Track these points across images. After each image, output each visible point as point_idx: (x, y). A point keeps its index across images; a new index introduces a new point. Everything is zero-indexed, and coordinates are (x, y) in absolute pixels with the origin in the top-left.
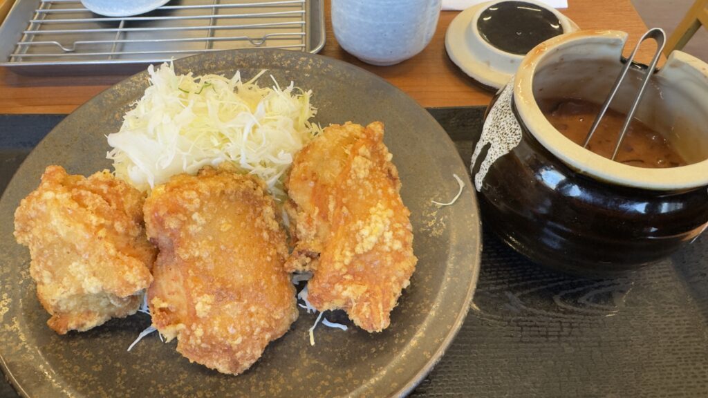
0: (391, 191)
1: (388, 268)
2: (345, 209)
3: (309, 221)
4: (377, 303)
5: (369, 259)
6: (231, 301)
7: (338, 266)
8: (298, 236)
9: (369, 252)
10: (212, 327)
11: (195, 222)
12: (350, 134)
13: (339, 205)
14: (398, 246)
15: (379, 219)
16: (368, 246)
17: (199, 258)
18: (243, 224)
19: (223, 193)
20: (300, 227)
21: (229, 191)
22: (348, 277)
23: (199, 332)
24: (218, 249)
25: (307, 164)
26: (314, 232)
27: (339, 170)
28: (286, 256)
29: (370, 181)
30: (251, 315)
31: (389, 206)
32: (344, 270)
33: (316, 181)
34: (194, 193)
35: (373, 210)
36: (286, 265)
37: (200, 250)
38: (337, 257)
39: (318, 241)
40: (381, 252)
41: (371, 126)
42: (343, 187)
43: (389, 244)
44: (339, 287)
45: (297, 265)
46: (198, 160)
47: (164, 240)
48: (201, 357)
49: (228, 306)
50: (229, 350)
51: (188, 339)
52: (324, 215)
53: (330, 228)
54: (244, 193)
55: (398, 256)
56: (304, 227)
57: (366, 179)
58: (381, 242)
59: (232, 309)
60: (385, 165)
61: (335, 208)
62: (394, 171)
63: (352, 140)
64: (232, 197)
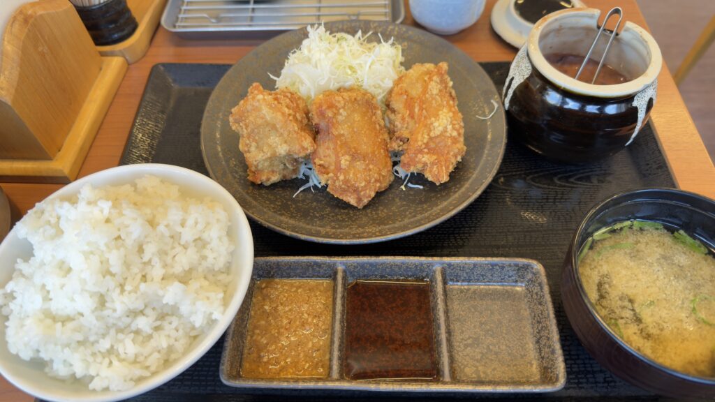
0: (451, 102)
1: (449, 147)
2: (424, 111)
3: (403, 119)
4: (442, 167)
5: (437, 140)
6: (359, 161)
7: (420, 143)
8: (396, 129)
9: (438, 136)
10: (349, 175)
11: (341, 114)
12: (428, 69)
13: (421, 109)
14: (455, 134)
15: (444, 118)
16: (438, 133)
17: (343, 135)
18: (366, 118)
19: (355, 99)
20: (397, 123)
21: (358, 98)
22: (426, 150)
23: (342, 177)
24: (353, 130)
25: (402, 85)
26: (405, 125)
27: (421, 90)
28: (389, 141)
29: (439, 96)
30: (370, 170)
31: (450, 111)
32: (423, 146)
33: (407, 95)
34: (341, 98)
35: (440, 112)
36: (388, 146)
37: (343, 130)
38: (420, 138)
39: (408, 131)
40: (445, 137)
41: (441, 64)
42: (424, 99)
43: (450, 132)
44: (420, 156)
45: (395, 146)
46: (338, 83)
47: (323, 125)
48: (341, 194)
49: (358, 163)
50: (356, 191)
51: (334, 183)
52: (412, 116)
53: (416, 123)
54: (367, 100)
55: (455, 140)
56: (400, 123)
57: (437, 95)
58: (445, 130)
59: (360, 165)
60: (448, 89)
61: (419, 110)
62: (453, 93)
63: (429, 73)
64: (360, 102)
